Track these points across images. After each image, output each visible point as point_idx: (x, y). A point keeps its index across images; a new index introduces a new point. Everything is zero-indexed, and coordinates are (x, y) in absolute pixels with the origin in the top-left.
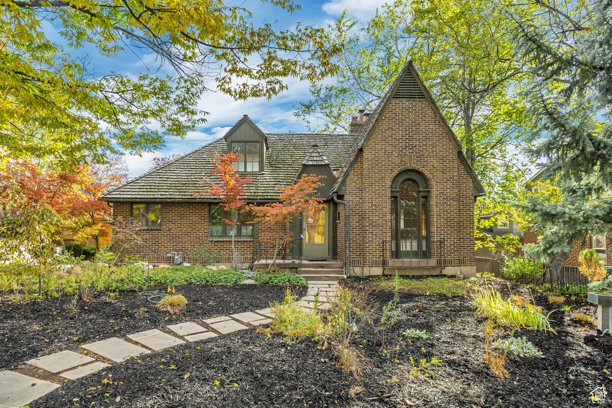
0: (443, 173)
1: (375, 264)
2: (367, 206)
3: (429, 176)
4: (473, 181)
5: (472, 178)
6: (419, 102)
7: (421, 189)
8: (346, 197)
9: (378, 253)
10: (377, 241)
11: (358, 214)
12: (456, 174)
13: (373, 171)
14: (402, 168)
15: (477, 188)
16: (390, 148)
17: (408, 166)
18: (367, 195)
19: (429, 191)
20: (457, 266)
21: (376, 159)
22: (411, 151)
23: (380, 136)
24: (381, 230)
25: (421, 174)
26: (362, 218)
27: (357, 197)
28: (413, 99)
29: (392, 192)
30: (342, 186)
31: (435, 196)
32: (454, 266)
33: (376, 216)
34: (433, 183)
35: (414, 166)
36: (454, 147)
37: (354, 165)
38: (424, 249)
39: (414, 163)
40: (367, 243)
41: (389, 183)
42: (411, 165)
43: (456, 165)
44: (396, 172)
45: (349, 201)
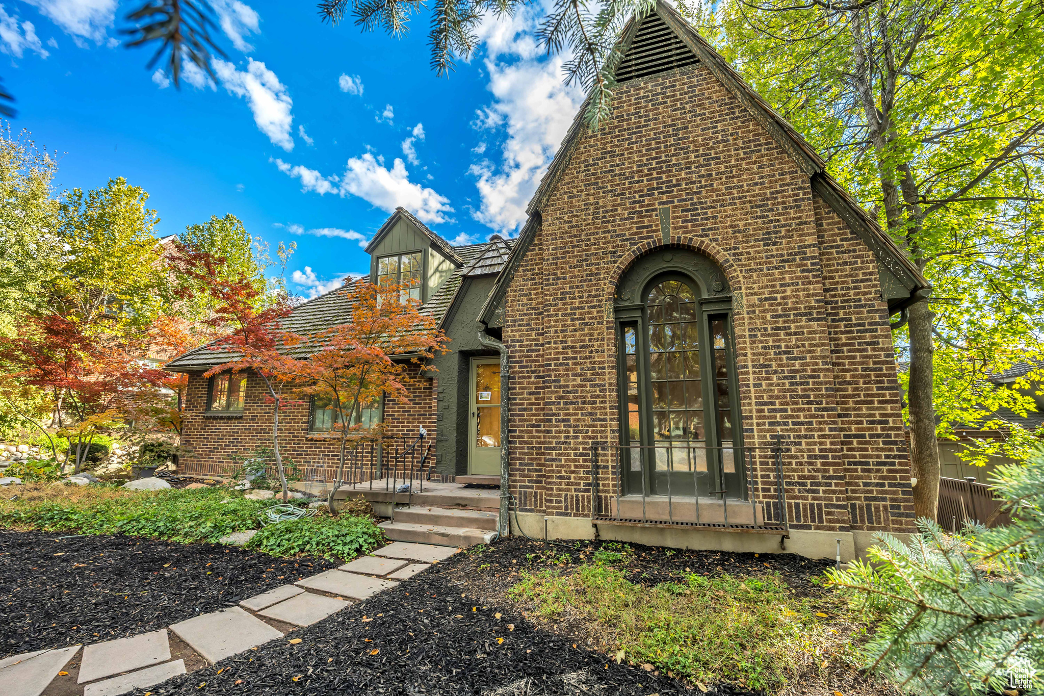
0: (767, 242)
1: (574, 509)
2: (553, 349)
3: (722, 255)
4: (877, 255)
5: (871, 248)
6: (682, 74)
7: (705, 296)
8: (507, 333)
9: (583, 477)
10: (580, 444)
11: (533, 372)
12: (810, 240)
13: (567, 263)
14: (644, 245)
15: (895, 274)
16: (608, 201)
17: (660, 238)
18: (554, 325)
19: (729, 300)
20: (842, 529)
21: (575, 231)
22: (665, 198)
23: (582, 176)
24: (590, 414)
25: (700, 254)
26: (544, 381)
27: (532, 330)
28: (664, 73)
29: (617, 310)
30: (496, 307)
31: (745, 310)
32: (832, 529)
33: (575, 375)
34: (737, 273)
35: (676, 235)
36: (799, 166)
37: (524, 255)
38: (729, 468)
39: (675, 228)
40: (554, 449)
41: (608, 288)
42: (666, 234)
43: (808, 215)
44: (626, 257)
45: (513, 341)
